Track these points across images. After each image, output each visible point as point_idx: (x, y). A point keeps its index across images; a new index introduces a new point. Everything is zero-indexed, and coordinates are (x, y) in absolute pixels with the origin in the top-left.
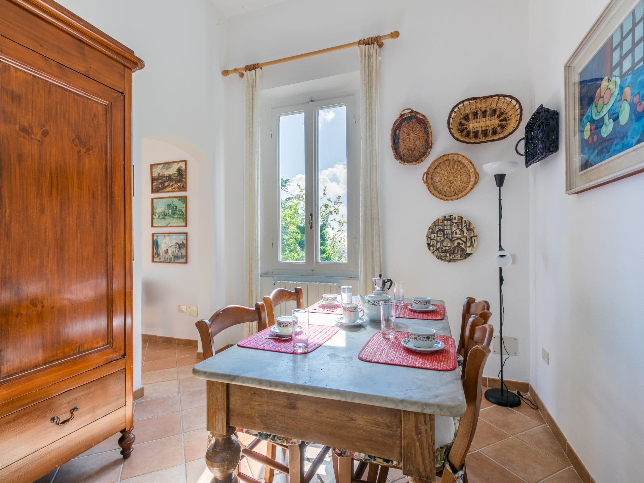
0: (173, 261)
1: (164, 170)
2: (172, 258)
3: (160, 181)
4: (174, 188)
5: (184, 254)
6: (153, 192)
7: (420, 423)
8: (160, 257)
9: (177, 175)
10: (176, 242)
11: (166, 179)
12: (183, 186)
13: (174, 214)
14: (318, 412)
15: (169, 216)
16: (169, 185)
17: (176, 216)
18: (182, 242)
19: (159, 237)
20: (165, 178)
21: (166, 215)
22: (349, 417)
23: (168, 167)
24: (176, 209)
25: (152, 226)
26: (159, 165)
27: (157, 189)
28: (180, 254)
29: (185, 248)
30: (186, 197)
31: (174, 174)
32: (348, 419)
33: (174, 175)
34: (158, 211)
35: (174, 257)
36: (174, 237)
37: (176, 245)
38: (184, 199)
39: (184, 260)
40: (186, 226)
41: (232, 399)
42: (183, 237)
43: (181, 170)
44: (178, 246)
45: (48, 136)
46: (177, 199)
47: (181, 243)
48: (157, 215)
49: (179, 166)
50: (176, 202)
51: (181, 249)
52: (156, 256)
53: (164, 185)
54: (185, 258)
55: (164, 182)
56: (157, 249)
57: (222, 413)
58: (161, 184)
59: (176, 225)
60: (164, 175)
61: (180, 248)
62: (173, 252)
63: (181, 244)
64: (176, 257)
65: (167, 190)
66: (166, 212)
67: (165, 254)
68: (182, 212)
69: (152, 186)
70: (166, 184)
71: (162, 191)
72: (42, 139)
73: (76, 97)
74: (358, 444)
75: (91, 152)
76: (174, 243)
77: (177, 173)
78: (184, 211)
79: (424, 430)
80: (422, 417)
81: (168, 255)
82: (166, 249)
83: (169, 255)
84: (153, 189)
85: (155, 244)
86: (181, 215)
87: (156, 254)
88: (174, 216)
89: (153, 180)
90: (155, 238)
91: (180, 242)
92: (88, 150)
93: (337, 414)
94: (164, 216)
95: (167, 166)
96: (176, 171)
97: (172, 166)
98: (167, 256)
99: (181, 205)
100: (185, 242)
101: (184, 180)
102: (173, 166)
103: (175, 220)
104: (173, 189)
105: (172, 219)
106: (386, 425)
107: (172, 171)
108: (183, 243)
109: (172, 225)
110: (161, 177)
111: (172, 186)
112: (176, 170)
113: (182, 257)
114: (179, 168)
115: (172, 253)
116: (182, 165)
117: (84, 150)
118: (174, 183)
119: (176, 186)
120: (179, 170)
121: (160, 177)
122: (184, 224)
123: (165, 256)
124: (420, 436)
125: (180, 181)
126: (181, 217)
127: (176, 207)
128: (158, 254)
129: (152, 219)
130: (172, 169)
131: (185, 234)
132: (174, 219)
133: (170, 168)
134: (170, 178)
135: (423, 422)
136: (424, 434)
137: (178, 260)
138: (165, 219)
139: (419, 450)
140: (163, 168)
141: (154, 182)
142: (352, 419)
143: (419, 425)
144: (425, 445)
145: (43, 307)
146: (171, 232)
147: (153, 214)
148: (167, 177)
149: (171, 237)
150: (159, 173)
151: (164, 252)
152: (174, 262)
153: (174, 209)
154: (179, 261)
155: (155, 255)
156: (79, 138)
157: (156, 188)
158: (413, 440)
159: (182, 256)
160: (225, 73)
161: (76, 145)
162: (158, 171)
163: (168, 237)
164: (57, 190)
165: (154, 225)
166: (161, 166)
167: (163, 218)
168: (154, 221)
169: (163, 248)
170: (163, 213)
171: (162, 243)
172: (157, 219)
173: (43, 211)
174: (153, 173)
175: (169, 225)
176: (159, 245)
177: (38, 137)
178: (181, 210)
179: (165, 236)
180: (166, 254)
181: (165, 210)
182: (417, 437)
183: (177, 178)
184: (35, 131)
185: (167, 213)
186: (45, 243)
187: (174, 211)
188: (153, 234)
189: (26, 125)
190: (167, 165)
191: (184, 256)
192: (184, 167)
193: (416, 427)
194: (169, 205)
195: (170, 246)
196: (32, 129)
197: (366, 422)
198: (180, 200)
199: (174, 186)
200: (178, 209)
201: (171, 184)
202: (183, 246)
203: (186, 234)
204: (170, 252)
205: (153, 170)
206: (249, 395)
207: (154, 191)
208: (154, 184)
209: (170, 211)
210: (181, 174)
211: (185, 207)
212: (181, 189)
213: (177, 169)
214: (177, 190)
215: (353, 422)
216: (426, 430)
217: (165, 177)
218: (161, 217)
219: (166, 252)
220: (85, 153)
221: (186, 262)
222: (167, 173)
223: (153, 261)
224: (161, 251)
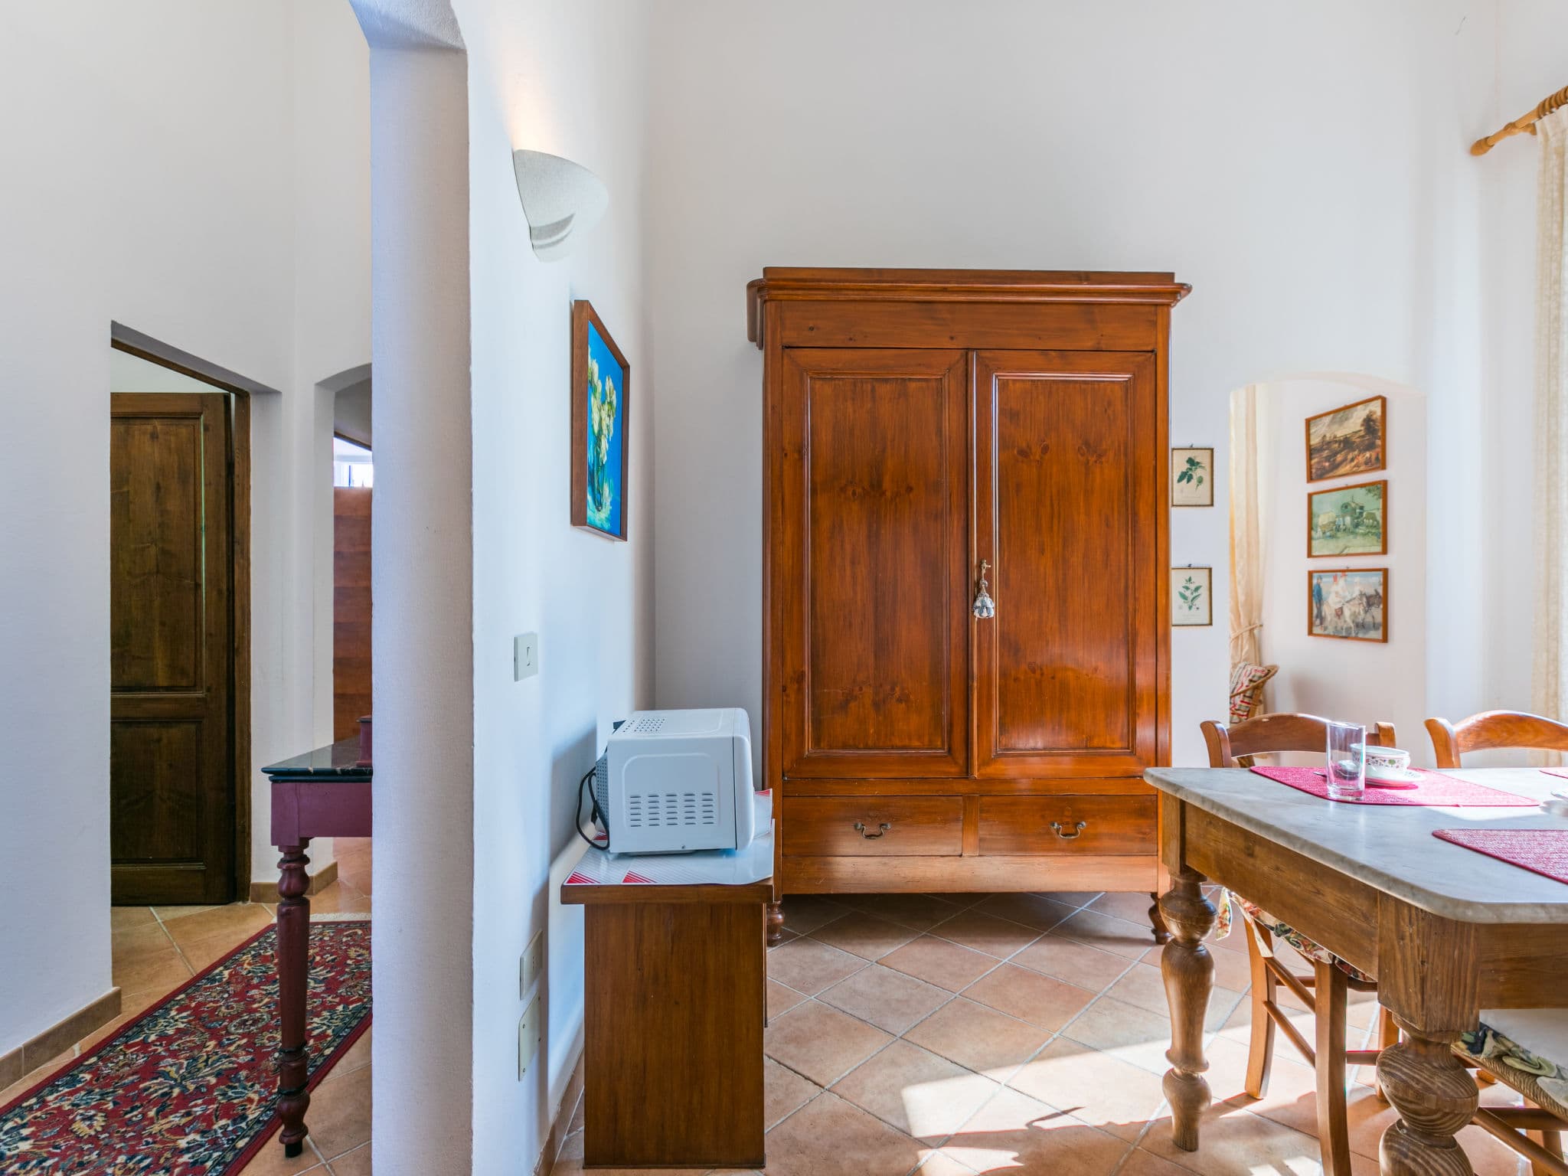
0: (1353, 635)
1: (1335, 427)
2: (1351, 628)
3: (1326, 453)
4: (1357, 465)
5: (1379, 618)
6: (1310, 479)
7: (1404, 920)
8: (1326, 623)
9: (1362, 433)
10: (1361, 592)
11: (1339, 447)
12: (1377, 458)
13: (1357, 526)
14: (1278, 869)
15: (1345, 530)
16: (1345, 460)
17: (1361, 530)
18: (1376, 591)
19: (1324, 580)
20: (1337, 445)
21: (1338, 529)
22: (1314, 887)
23: (1343, 418)
24: (1361, 514)
25: (1310, 555)
26: (1324, 418)
27: (1319, 472)
28: (1369, 619)
29: (1381, 606)
30: (1385, 483)
31: (1356, 432)
32: (1313, 890)
33: (1357, 435)
34: (1322, 520)
35: (1357, 625)
36: (1357, 578)
37: (1361, 599)
38: (1382, 489)
39: (1378, 634)
40: (1385, 551)
41: (1189, 825)
42: (1377, 578)
43: (1373, 421)
44: (1365, 600)
45: (1049, 452)
46: (1363, 491)
47: (1373, 593)
48: (1319, 530)
49: (1367, 412)
50: (1361, 497)
51: (1373, 608)
52: (1318, 622)
53: (1334, 460)
54: (1381, 629)
55: (1335, 454)
56: (1320, 605)
57: (1176, 841)
58: (1328, 459)
59: (1360, 550)
60: (1335, 437)
61: (1369, 604)
62: (1354, 615)
63: (1371, 596)
64: (1361, 626)
65: (1342, 470)
66: (1340, 521)
67: (1336, 619)
68: (1375, 519)
69: (1310, 467)
70: (1339, 458)
71: (1331, 474)
72: (1041, 458)
73: (1083, 386)
74: (1326, 935)
75: (1104, 459)
76: (1356, 593)
77: (1362, 428)
78: (1379, 518)
79: (1408, 934)
80: (1406, 911)
81: (1342, 620)
82: (1339, 606)
83: (1345, 621)
84: (1311, 472)
85: (1315, 595)
86: (1372, 527)
87: (1317, 617)
88: (1357, 530)
89: (1311, 452)
90: (1315, 581)
91: (1371, 591)
92: (1100, 456)
93: (1301, 878)
94: (1335, 531)
95: (1341, 418)
96: (1362, 425)
97: (1352, 413)
98: (1341, 623)
99: (1372, 504)
100: (1381, 591)
101: (1379, 442)
102: (1355, 414)
103: (1359, 540)
104: (1355, 466)
105: (1351, 536)
106: (1362, 913)
107: (1354, 424)
108: (1377, 593)
109: (1351, 551)
110: (1329, 443)
111: (1352, 460)
112: (1360, 421)
113: (1375, 627)
114: (1368, 416)
115: (1353, 617)
116: (1376, 408)
117: (1094, 459)
118: (1356, 453)
119: (1361, 459)
120: (1368, 422)
121: (1326, 444)
122: (1379, 549)
123: (1336, 622)
124: (1401, 943)
125: (1371, 446)
126: (1373, 531)
127: (1362, 508)
128: (1320, 616)
129: (1310, 539)
130: (1351, 421)
131: (1381, 573)
132: (1355, 538)
133: (1347, 419)
134: (1347, 443)
135: (1407, 920)
136: (1407, 940)
137: (1365, 633)
138: (1338, 538)
139: (1401, 967)
140: (1332, 422)
141: (1313, 456)
142: (1318, 892)
143: (1402, 923)
144: (1409, 961)
145: (1042, 674)
146: (1351, 568)
147: (1310, 528)
148: (1340, 442)
149: (1349, 579)
150: (1325, 436)
151: (1334, 612)
152: (1356, 638)
153: (1358, 514)
154: (1367, 636)
155: (1315, 620)
156: (1087, 444)
157: (1317, 469)
158: (1393, 947)
159: (1374, 624)
160: (1482, 146)
161: (1082, 455)
162: (1320, 431)
163: (1343, 578)
164: (1059, 522)
165: (1314, 553)
166: (1327, 419)
167: (1332, 537)
168: (1314, 543)
169: (1332, 606)
170: (1332, 525)
171: (1330, 593)
172: (1319, 538)
173: (1042, 551)
174: (1312, 437)
175: (1345, 552)
176: (1323, 597)
177: (1038, 458)
178: (1372, 516)
179: (1335, 579)
180: (1339, 618)
181: (1337, 517)
182: (1399, 943)
183: (1362, 441)
184: (1033, 450)
185: (1342, 524)
186: (1045, 592)
187: (1358, 518)
188: (1311, 574)
189: (1024, 445)
190: (1341, 414)
191: (1379, 624)
192: (1379, 413)
193: (1397, 924)
194: (1346, 506)
195: (1347, 600)
196: (1030, 449)
197: (1338, 901)
198: (1369, 491)
199: (1355, 462)
200: (1365, 514)
201: (1350, 457)
202: (1381, 599)
203: (1385, 572)
204: (1347, 613)
205: (1312, 431)
206: (1205, 823)
207: (1314, 476)
208: (1313, 462)
209: (1348, 519)
210: (1375, 431)
211: (1381, 507)
212: (1372, 465)
213: (1365, 420)
214: (1362, 468)
215: (1320, 896)
216: (1411, 934)
217: (1336, 442)
218: (1328, 534)
219: (1339, 613)
220: (1096, 462)
221: (1385, 639)
222: (1341, 432)
223: (1310, 633)
224: (1328, 610)
